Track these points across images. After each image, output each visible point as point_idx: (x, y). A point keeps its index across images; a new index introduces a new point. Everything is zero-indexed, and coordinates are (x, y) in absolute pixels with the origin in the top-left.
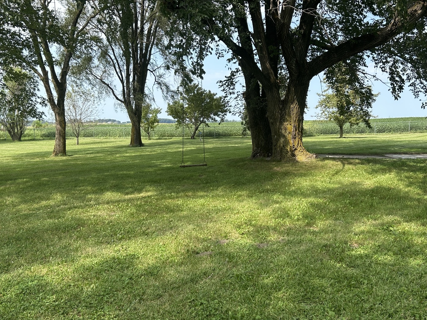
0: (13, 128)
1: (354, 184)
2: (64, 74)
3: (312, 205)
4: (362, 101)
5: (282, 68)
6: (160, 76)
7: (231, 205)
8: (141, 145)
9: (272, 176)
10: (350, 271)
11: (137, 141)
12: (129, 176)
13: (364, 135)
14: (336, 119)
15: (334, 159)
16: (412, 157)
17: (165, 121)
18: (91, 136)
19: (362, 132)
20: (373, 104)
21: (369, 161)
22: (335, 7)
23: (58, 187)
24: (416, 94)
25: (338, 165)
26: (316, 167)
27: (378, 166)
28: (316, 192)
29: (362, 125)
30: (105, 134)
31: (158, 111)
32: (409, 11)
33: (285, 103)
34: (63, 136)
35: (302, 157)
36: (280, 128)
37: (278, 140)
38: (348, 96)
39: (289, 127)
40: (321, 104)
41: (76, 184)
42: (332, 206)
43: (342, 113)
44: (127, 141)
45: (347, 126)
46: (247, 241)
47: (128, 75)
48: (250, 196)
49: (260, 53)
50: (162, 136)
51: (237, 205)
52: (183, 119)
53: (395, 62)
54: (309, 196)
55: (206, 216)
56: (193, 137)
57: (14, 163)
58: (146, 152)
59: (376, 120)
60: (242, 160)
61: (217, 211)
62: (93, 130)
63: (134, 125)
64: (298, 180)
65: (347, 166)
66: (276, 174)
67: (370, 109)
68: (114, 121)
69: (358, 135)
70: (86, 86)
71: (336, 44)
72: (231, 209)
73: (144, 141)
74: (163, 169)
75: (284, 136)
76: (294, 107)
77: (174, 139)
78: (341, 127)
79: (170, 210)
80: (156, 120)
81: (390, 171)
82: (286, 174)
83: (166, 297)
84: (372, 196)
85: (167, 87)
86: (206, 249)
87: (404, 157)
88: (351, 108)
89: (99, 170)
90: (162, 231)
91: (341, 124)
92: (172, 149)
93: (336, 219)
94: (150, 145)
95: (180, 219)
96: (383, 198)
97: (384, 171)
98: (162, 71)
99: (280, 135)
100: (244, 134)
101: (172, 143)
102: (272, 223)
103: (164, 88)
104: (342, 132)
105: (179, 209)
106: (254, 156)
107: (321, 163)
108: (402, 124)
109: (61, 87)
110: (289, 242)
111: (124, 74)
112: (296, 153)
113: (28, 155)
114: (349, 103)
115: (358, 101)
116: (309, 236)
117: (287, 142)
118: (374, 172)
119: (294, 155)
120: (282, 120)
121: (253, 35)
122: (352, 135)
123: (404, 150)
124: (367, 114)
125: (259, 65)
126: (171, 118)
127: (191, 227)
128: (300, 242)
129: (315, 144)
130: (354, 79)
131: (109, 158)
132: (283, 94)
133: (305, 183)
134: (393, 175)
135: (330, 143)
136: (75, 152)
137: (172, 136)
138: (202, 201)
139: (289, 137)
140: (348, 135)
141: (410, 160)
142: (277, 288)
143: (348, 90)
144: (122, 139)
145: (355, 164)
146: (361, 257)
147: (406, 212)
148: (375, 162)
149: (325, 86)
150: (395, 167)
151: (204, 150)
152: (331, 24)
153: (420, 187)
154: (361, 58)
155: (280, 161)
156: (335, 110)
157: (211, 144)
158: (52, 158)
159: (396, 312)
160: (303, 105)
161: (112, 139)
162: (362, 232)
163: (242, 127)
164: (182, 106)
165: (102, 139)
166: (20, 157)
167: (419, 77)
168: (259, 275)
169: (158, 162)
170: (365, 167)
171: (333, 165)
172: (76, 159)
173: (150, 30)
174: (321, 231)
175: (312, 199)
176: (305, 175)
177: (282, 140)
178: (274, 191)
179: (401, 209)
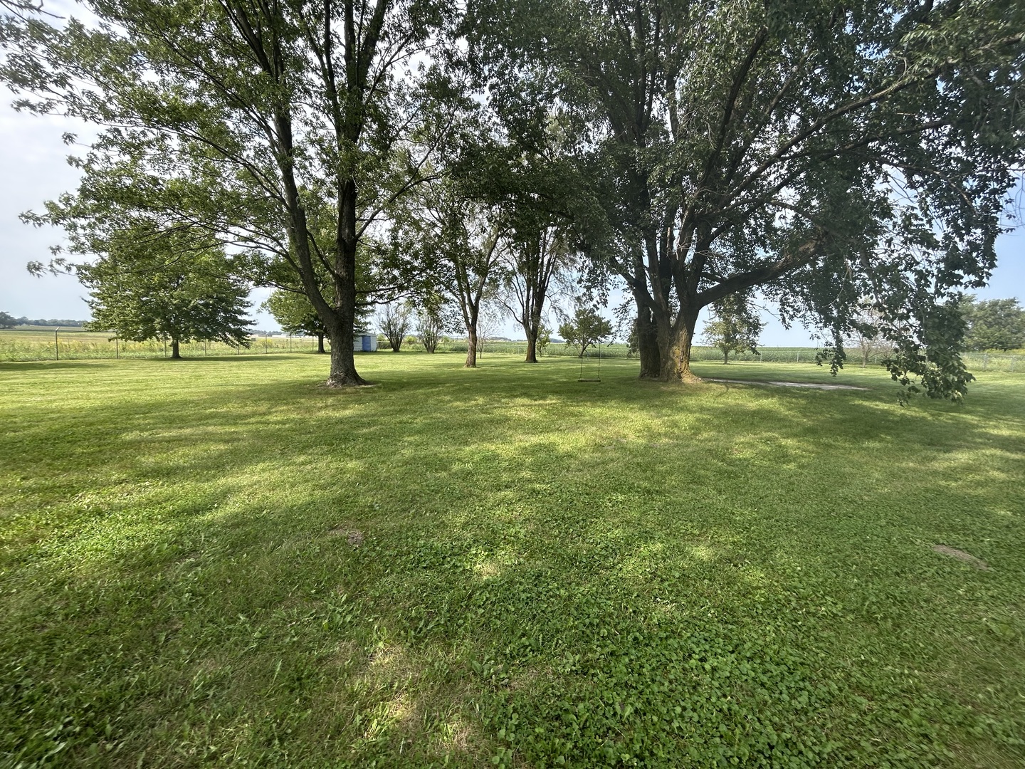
0: (428, 342)
1: (738, 405)
2: (477, 299)
3: (698, 420)
4: (750, 331)
5: (672, 297)
6: (556, 301)
7: (625, 414)
8: (535, 361)
9: (659, 395)
10: (730, 468)
11: (532, 358)
12: (533, 387)
13: (749, 363)
14: (722, 346)
15: (718, 383)
16: (797, 385)
17: (556, 341)
18: (491, 352)
19: (748, 359)
20: (760, 334)
21: (752, 387)
22: (727, 243)
23: (480, 391)
24: (806, 326)
25: (723, 388)
26: (701, 389)
27: (761, 391)
28: (702, 409)
29: (748, 352)
30: (502, 351)
31: (549, 332)
32: (801, 249)
33: (674, 330)
34: (474, 351)
35: (688, 379)
36: (668, 352)
37: (665, 363)
38: (735, 325)
39: (677, 351)
40: (707, 330)
41: (493, 390)
42: (716, 422)
43: (727, 341)
44: (523, 357)
45: (732, 352)
46: (643, 441)
47: (528, 300)
48: (642, 409)
49: (654, 285)
50: (552, 354)
51: (632, 416)
52: (573, 340)
53: (785, 294)
54: (695, 412)
55: (606, 422)
56: (581, 356)
57: (434, 370)
58: (542, 367)
59: (762, 349)
60: (631, 379)
61: (615, 419)
62: (493, 346)
63: (530, 344)
64: (685, 399)
65: (730, 390)
66: (663, 392)
67: (756, 338)
68: (505, 339)
69: (743, 363)
70: (493, 307)
71: (726, 276)
72: (626, 418)
73: (537, 358)
74: (560, 383)
75: (672, 360)
76: (683, 334)
77: (563, 358)
78: (726, 354)
79: (573, 414)
80: (548, 340)
81: (773, 396)
82: (673, 393)
83: (586, 471)
84: (753, 416)
85: (561, 311)
86: (610, 444)
87: (787, 384)
88: (738, 337)
89: (508, 380)
90: (572, 429)
91: (726, 350)
92: (564, 366)
93: (719, 432)
94: (543, 362)
95: (584, 422)
96: (763, 419)
97: (767, 396)
98: (557, 297)
99: (668, 358)
100: (629, 356)
101: (562, 361)
102: (663, 430)
103: (558, 311)
104: (726, 359)
105: (581, 414)
106: (642, 376)
107: (705, 385)
108: (790, 354)
109: (475, 309)
110: (677, 445)
111: (525, 299)
112: (683, 375)
113: (444, 365)
114: (735, 331)
115: (745, 330)
116: (695, 442)
117: (674, 365)
118: (758, 396)
119: (680, 377)
120: (671, 344)
121: (648, 269)
122: (737, 362)
123: (789, 379)
124: (754, 343)
125: (652, 296)
126: (561, 338)
127: (594, 428)
128: (688, 446)
129: (699, 368)
130: (742, 309)
131: (512, 371)
132: (673, 320)
133: (691, 402)
134: (775, 400)
135: (714, 369)
136: (483, 364)
137: (561, 354)
138: (599, 410)
139: (677, 360)
140: (733, 362)
141: (794, 388)
142: (670, 473)
143: (734, 319)
144: (517, 355)
145: (740, 388)
146: (740, 460)
147: (784, 430)
148: (759, 387)
149: (712, 314)
150: (778, 393)
151: (592, 369)
152: (721, 257)
153: (800, 412)
154: (750, 290)
155: (667, 381)
156: (721, 337)
157: (595, 364)
158: (465, 369)
159: (766, 496)
160: (691, 333)
161: (508, 355)
162: (742, 443)
163: (627, 350)
164: (572, 328)
165: (500, 355)
166: (438, 366)
167: (811, 309)
168: (655, 464)
169: (554, 377)
170: (749, 391)
171: (717, 388)
172: (484, 371)
173: (549, 260)
174: (706, 440)
175: (697, 415)
176: (690, 395)
177: (670, 362)
178: (662, 407)
179: (780, 428)
